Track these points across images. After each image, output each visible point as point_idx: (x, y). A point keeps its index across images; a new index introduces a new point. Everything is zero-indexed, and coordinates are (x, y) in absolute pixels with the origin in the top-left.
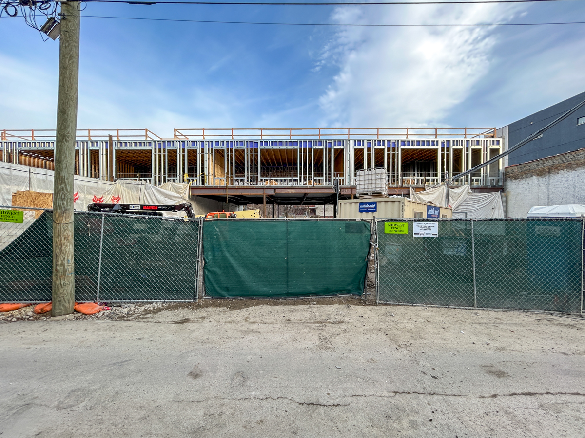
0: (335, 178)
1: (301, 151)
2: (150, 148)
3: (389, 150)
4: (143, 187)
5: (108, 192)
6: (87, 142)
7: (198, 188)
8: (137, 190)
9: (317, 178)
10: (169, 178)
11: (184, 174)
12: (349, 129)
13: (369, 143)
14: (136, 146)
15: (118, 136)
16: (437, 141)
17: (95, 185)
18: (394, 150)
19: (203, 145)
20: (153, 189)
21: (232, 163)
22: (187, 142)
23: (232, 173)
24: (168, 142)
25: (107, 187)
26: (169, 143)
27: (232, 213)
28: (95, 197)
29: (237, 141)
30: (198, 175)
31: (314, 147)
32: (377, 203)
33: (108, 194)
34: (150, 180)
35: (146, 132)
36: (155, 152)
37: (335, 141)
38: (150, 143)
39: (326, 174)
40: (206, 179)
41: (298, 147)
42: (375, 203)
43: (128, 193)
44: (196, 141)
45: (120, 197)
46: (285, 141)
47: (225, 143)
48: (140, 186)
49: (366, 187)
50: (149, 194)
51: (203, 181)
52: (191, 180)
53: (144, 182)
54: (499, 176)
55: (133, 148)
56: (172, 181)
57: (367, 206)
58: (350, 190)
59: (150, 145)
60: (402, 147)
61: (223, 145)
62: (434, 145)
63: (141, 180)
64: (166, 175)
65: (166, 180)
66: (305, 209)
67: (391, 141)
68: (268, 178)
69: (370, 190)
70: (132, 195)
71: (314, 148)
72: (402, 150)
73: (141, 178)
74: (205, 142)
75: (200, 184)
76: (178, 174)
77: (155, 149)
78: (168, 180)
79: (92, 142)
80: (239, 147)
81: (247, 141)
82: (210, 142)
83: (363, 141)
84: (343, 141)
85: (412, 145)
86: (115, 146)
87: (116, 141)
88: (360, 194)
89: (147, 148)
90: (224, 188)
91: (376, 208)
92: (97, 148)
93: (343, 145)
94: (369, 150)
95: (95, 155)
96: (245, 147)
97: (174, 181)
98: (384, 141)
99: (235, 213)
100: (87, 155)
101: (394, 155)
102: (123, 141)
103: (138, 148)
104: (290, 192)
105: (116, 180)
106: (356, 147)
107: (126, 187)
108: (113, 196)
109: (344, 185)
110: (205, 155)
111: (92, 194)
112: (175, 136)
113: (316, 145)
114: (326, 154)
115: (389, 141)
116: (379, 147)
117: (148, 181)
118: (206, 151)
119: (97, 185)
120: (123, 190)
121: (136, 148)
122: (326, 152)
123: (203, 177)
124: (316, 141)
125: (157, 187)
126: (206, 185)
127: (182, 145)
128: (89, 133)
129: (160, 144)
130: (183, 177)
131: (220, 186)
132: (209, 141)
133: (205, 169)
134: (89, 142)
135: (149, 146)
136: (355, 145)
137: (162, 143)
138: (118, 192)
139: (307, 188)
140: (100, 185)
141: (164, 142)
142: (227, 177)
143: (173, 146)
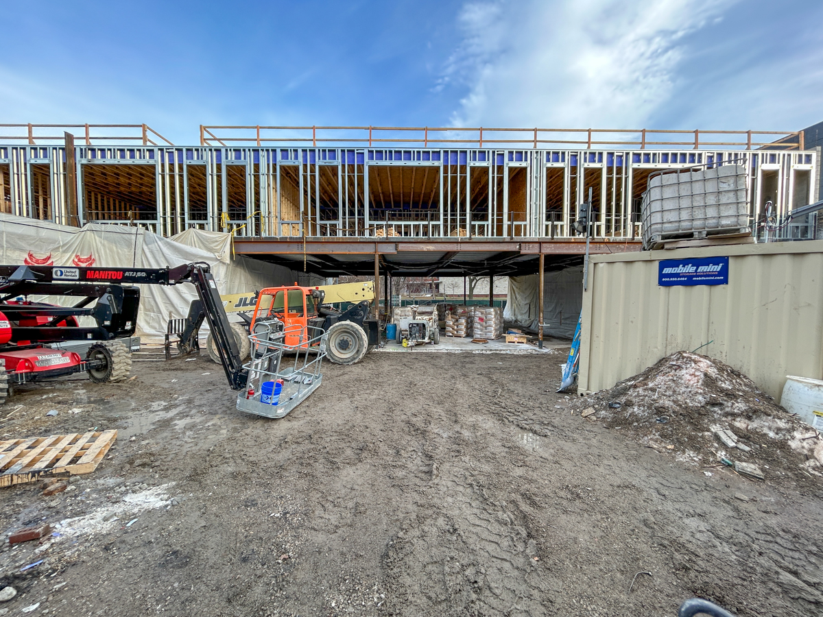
0: (509, 223)
1: (446, 171)
2: (152, 162)
3: (610, 170)
4: (140, 238)
5: (66, 248)
6: (24, 149)
7: (248, 241)
8: (129, 245)
9: (477, 223)
10: (192, 222)
11: (220, 214)
12: (535, 130)
13: (574, 156)
14: (123, 157)
15: (87, 138)
16: (700, 155)
17: (31, 231)
18: (619, 171)
19: (257, 158)
20: (159, 242)
21: (313, 201)
22: (227, 150)
23: (314, 213)
24: (188, 150)
25: (62, 238)
26: (190, 152)
27: (314, 288)
28: (30, 256)
29: (324, 151)
30: (249, 215)
31: (471, 163)
32: (731, 261)
33: (65, 252)
34: (154, 226)
35: (144, 131)
36: (163, 170)
37: (511, 153)
38: (151, 151)
39: (493, 215)
40: (265, 224)
41: (439, 163)
42: (724, 260)
43: (111, 250)
44: (244, 150)
45: (93, 257)
46: (416, 150)
47: (300, 153)
48: (134, 237)
49: (685, 215)
50: (152, 252)
51: (258, 226)
52: (235, 227)
53: (141, 229)
54: (807, 222)
55: (118, 160)
56: (197, 227)
57: (690, 269)
58: (538, 245)
59: (152, 157)
60: (636, 165)
61: (296, 158)
62: (693, 161)
63: (136, 225)
64: (186, 216)
65: (187, 226)
66: (424, 285)
67: (616, 154)
68: (384, 223)
69: (697, 223)
70: (118, 253)
71: (472, 165)
72: (634, 170)
73: (135, 221)
74: (261, 152)
75: (251, 233)
76: (209, 214)
77: (163, 165)
78: (191, 226)
79: (35, 149)
80: (328, 162)
81: (343, 151)
82: (271, 153)
83: (563, 153)
84: (526, 153)
85: (654, 162)
86: (82, 157)
87: (83, 148)
88: (664, 237)
89: (146, 161)
90: (299, 242)
91: (724, 272)
92: (46, 161)
93: (526, 160)
94: (574, 170)
95: (40, 175)
96: (338, 162)
97: (202, 227)
98: (601, 154)
99: (321, 288)
100: (26, 175)
101: (619, 180)
102: (96, 148)
103: (128, 161)
104: (425, 249)
105: (84, 224)
106: (549, 165)
107: (106, 238)
108: (77, 256)
109: (528, 236)
110: (261, 177)
111: (22, 250)
112: (203, 140)
113: (475, 159)
114: (493, 177)
115: (611, 154)
116: (592, 165)
117: (151, 227)
118: (263, 169)
119: (37, 233)
120: (99, 245)
121: (123, 162)
122: (493, 173)
123: (257, 219)
124: (475, 152)
125: (168, 240)
126: (263, 235)
127: (217, 156)
128: (30, 132)
129: (171, 154)
130: (220, 219)
131: (291, 238)
132: (268, 150)
133: (262, 205)
134: (28, 149)
135: (150, 158)
136: (548, 160)
137: (176, 154)
138: (90, 248)
139: (457, 243)
140: (44, 233)
141: (180, 150)
142: (305, 220)
143: (198, 158)
